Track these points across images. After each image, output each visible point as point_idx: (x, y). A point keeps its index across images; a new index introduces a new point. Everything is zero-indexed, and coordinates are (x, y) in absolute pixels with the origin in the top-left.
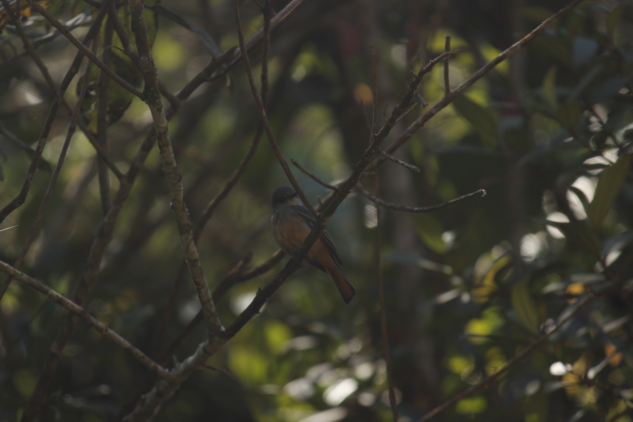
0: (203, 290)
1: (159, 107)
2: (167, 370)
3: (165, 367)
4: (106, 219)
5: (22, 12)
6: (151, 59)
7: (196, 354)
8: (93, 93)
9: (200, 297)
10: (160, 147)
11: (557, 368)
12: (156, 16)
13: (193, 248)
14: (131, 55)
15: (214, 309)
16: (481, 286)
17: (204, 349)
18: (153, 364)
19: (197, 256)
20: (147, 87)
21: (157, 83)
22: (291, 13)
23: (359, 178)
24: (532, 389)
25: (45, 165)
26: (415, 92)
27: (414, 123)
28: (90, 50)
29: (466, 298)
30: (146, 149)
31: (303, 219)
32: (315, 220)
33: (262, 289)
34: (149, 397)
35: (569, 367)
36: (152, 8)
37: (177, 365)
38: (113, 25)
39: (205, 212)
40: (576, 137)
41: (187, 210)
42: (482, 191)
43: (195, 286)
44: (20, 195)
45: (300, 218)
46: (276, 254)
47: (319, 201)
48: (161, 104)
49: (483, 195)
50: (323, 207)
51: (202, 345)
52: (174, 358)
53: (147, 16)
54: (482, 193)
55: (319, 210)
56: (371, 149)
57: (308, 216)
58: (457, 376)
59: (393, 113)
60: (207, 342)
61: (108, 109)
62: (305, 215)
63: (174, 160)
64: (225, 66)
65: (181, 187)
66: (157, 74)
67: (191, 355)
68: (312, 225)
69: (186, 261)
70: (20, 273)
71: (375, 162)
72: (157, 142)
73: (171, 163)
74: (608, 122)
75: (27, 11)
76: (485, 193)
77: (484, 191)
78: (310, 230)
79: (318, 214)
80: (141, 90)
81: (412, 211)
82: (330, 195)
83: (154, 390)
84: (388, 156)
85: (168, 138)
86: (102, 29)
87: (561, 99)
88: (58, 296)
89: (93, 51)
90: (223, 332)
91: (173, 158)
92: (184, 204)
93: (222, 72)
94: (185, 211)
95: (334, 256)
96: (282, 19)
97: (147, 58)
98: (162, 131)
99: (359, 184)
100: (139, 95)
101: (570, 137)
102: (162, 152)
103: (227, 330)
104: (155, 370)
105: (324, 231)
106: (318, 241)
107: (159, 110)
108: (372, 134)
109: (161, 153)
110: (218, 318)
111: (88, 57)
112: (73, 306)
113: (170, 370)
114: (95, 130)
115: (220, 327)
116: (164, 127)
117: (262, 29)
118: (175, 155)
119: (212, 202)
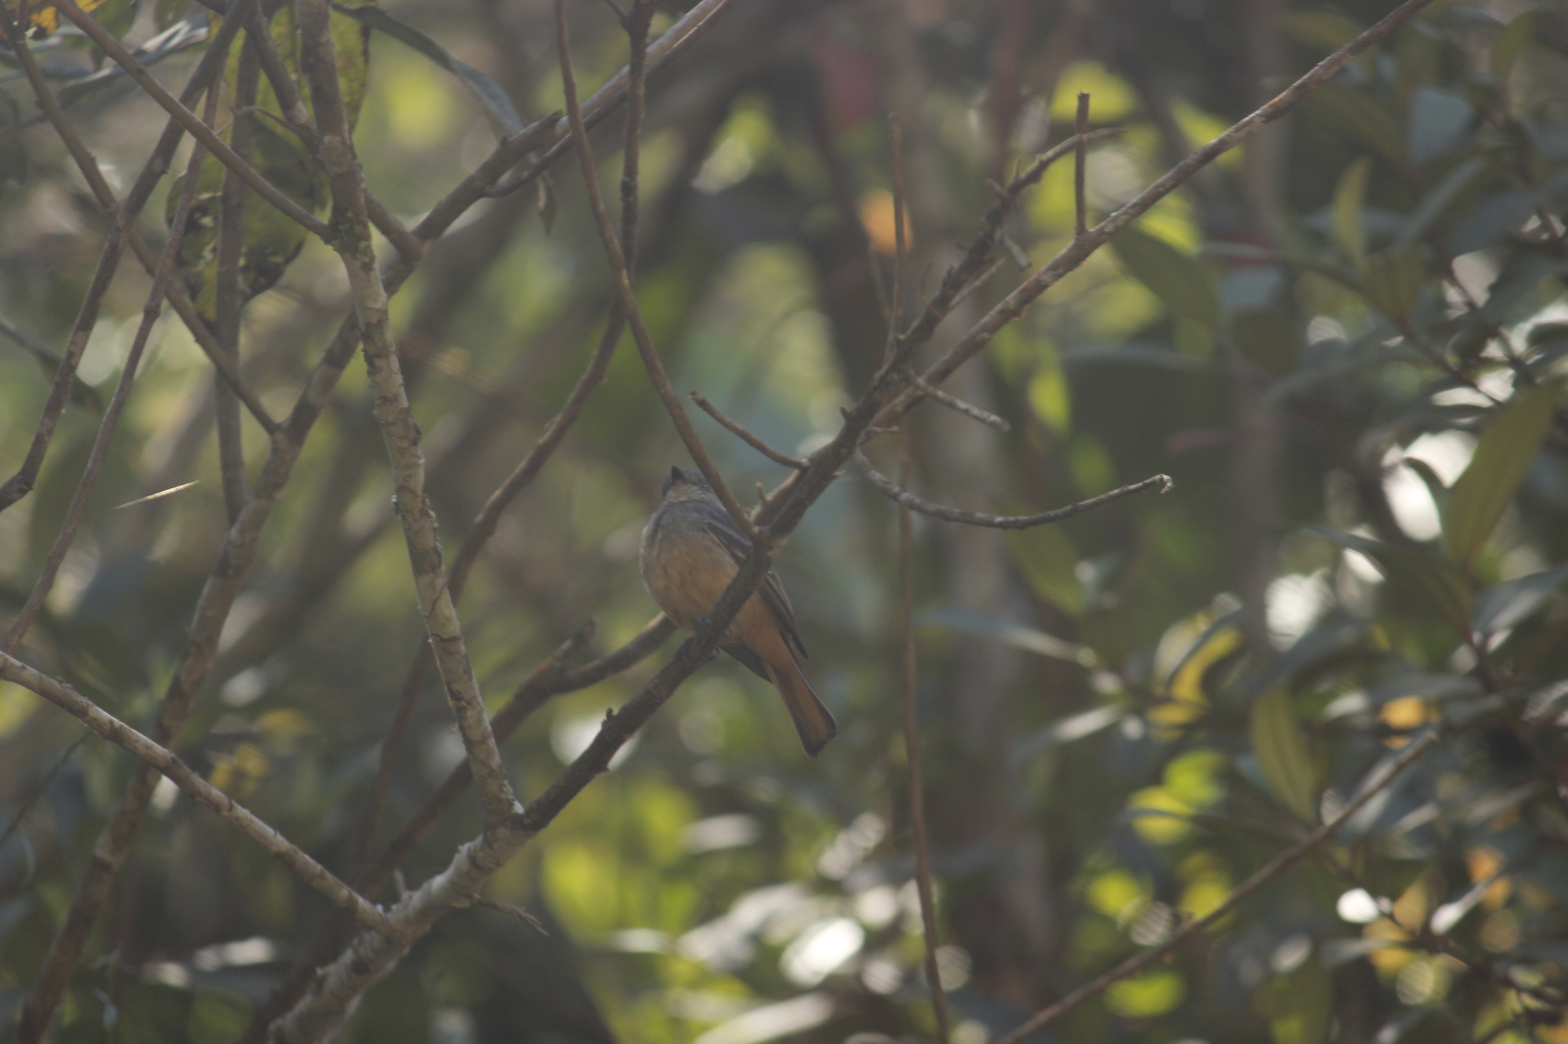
0: (470, 713)
1: (367, 260)
2: (380, 908)
3: (374, 902)
4: (234, 532)
5: (34, 17)
6: (348, 142)
7: (451, 871)
8: (207, 221)
9: (462, 729)
10: (369, 359)
11: (1356, 905)
12: (365, 34)
13: (447, 608)
14: (301, 129)
15: (496, 760)
16: (1167, 700)
17: (472, 859)
18: (345, 892)
19: (456, 627)
20: (338, 211)
21: (363, 200)
22: (697, 30)
23: (859, 441)
24: (1291, 957)
25: (85, 396)
26: (998, 234)
27: (998, 307)
28: (198, 115)
29: (1133, 728)
30: (337, 360)
31: (721, 541)
32: (749, 543)
33: (615, 712)
34: (334, 972)
35: (1385, 904)
36: (357, 14)
37: (405, 895)
38: (258, 55)
39: (479, 518)
40: (1410, 338)
41: (433, 514)
42: (1162, 479)
43: (451, 703)
44: (23, 472)
45: (712, 535)
46: (653, 623)
47: (761, 497)
48: (371, 251)
49: (1164, 489)
50: (770, 509)
51: (465, 848)
52: (399, 876)
53: (342, 33)
54: (1162, 483)
55: (760, 520)
56: (888, 372)
57: (732, 532)
58: (1107, 920)
59: (945, 284)
60: (479, 840)
61: (242, 262)
62: (726, 529)
63: (402, 391)
64: (533, 158)
65: (419, 457)
66: (362, 179)
67: (439, 872)
68: (740, 554)
69: (430, 641)
70: (18, 663)
71: (900, 401)
72: (361, 346)
73: (396, 398)
74: (1489, 302)
75: (47, 16)
76: (1169, 484)
77: (1168, 480)
78: (737, 569)
79: (756, 529)
80: (324, 217)
81: (990, 524)
82: (789, 480)
83: (348, 956)
84: (931, 389)
85: (390, 336)
86: (232, 63)
87: (1378, 243)
88: (111, 722)
89: (205, 119)
90: (518, 818)
91: (401, 386)
92: (427, 500)
93: (525, 174)
94: (430, 517)
95: (790, 636)
96: (676, 45)
97: (338, 138)
98: (374, 320)
99: (859, 456)
100: (317, 229)
101: (1397, 335)
102: (373, 370)
103: (529, 812)
104: (351, 908)
105: (770, 572)
106: (755, 597)
107: (367, 267)
108: (891, 336)
109: (369, 373)
110: (506, 782)
111: (194, 134)
112: (148, 747)
113: (387, 909)
114: (211, 314)
115: (511, 805)
116: (377, 310)
117: (626, 69)
118: (404, 379)
119: (497, 493)
